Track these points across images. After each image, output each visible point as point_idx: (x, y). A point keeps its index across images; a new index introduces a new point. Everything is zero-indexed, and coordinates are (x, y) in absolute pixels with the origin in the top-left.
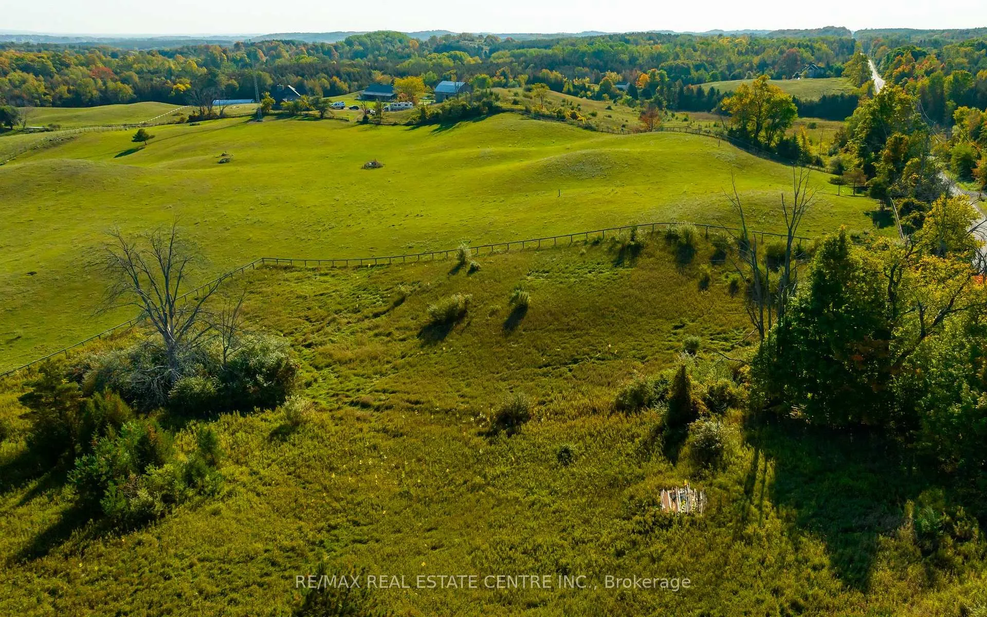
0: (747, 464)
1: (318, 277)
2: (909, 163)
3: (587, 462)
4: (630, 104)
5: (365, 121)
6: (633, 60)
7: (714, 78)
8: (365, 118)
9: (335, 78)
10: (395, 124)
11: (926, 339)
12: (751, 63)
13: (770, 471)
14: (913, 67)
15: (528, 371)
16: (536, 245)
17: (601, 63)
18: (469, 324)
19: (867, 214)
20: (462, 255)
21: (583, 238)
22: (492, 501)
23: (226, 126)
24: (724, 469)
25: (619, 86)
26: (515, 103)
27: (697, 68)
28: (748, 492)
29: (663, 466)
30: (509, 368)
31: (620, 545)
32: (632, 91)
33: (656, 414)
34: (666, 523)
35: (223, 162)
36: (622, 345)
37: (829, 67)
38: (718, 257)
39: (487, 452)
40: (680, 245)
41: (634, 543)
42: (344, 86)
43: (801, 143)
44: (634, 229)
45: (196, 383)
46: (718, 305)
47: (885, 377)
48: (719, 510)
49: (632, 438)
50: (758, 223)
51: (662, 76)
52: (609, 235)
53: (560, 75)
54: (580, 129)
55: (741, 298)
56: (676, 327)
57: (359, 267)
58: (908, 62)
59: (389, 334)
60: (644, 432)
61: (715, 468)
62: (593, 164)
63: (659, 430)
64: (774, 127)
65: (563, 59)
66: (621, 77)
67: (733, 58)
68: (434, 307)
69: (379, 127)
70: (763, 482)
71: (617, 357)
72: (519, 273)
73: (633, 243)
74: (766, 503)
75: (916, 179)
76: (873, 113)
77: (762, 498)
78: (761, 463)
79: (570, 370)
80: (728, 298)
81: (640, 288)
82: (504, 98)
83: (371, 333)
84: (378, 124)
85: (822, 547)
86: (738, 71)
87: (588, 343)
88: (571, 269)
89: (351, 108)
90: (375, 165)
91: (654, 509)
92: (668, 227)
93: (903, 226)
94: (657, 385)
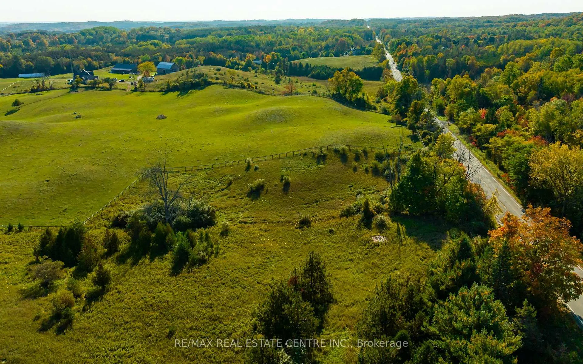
0: (396, 227)
1: (182, 175)
2: (422, 114)
3: (340, 233)
4: (265, 73)
5: (136, 90)
6: (258, 45)
7: (304, 57)
8: (136, 88)
9: (89, 59)
10: (153, 91)
11: (446, 184)
12: (321, 46)
13: (404, 229)
14: (407, 51)
15: (301, 206)
16: (278, 156)
17: (241, 47)
18: (267, 190)
19: (408, 137)
20: (249, 162)
21: (298, 152)
22: (315, 247)
23: (59, 95)
24: (389, 229)
25: (255, 62)
26: (217, 79)
27: (294, 49)
28: (399, 234)
29: (368, 231)
30: (293, 206)
31: (366, 252)
32: (264, 65)
33: (360, 215)
34: (378, 245)
35: (78, 118)
36: (333, 195)
37: (363, 49)
38: (357, 158)
39: (302, 234)
40: (341, 154)
41: (370, 251)
42: (96, 63)
43: (366, 99)
44: (321, 148)
45: (184, 218)
46: (363, 177)
47: (433, 197)
48: (393, 240)
49: (352, 224)
50: (368, 143)
51: (277, 56)
52: (309, 151)
53: (222, 56)
54: (257, 94)
55: (370, 174)
56: (350, 187)
57: (199, 169)
58: (404, 48)
59: (234, 197)
60: (356, 223)
61: (386, 229)
62: (280, 115)
63: (362, 221)
64: (353, 92)
65: (219, 45)
66: (255, 57)
67: (311, 44)
68: (250, 185)
69: (145, 93)
70: (403, 231)
71: (332, 199)
72: (278, 169)
73: (322, 154)
74: (406, 236)
75: (426, 121)
76: (401, 88)
77: (404, 236)
78: (400, 227)
79: (317, 205)
80: (366, 174)
81: (331, 172)
82: (210, 76)
83: (226, 197)
84: (143, 91)
85: (427, 244)
86: (315, 50)
87: (319, 195)
88: (300, 166)
89: (120, 81)
90: (163, 117)
91: (372, 242)
92: (335, 147)
93: (424, 142)
94: (355, 207)
